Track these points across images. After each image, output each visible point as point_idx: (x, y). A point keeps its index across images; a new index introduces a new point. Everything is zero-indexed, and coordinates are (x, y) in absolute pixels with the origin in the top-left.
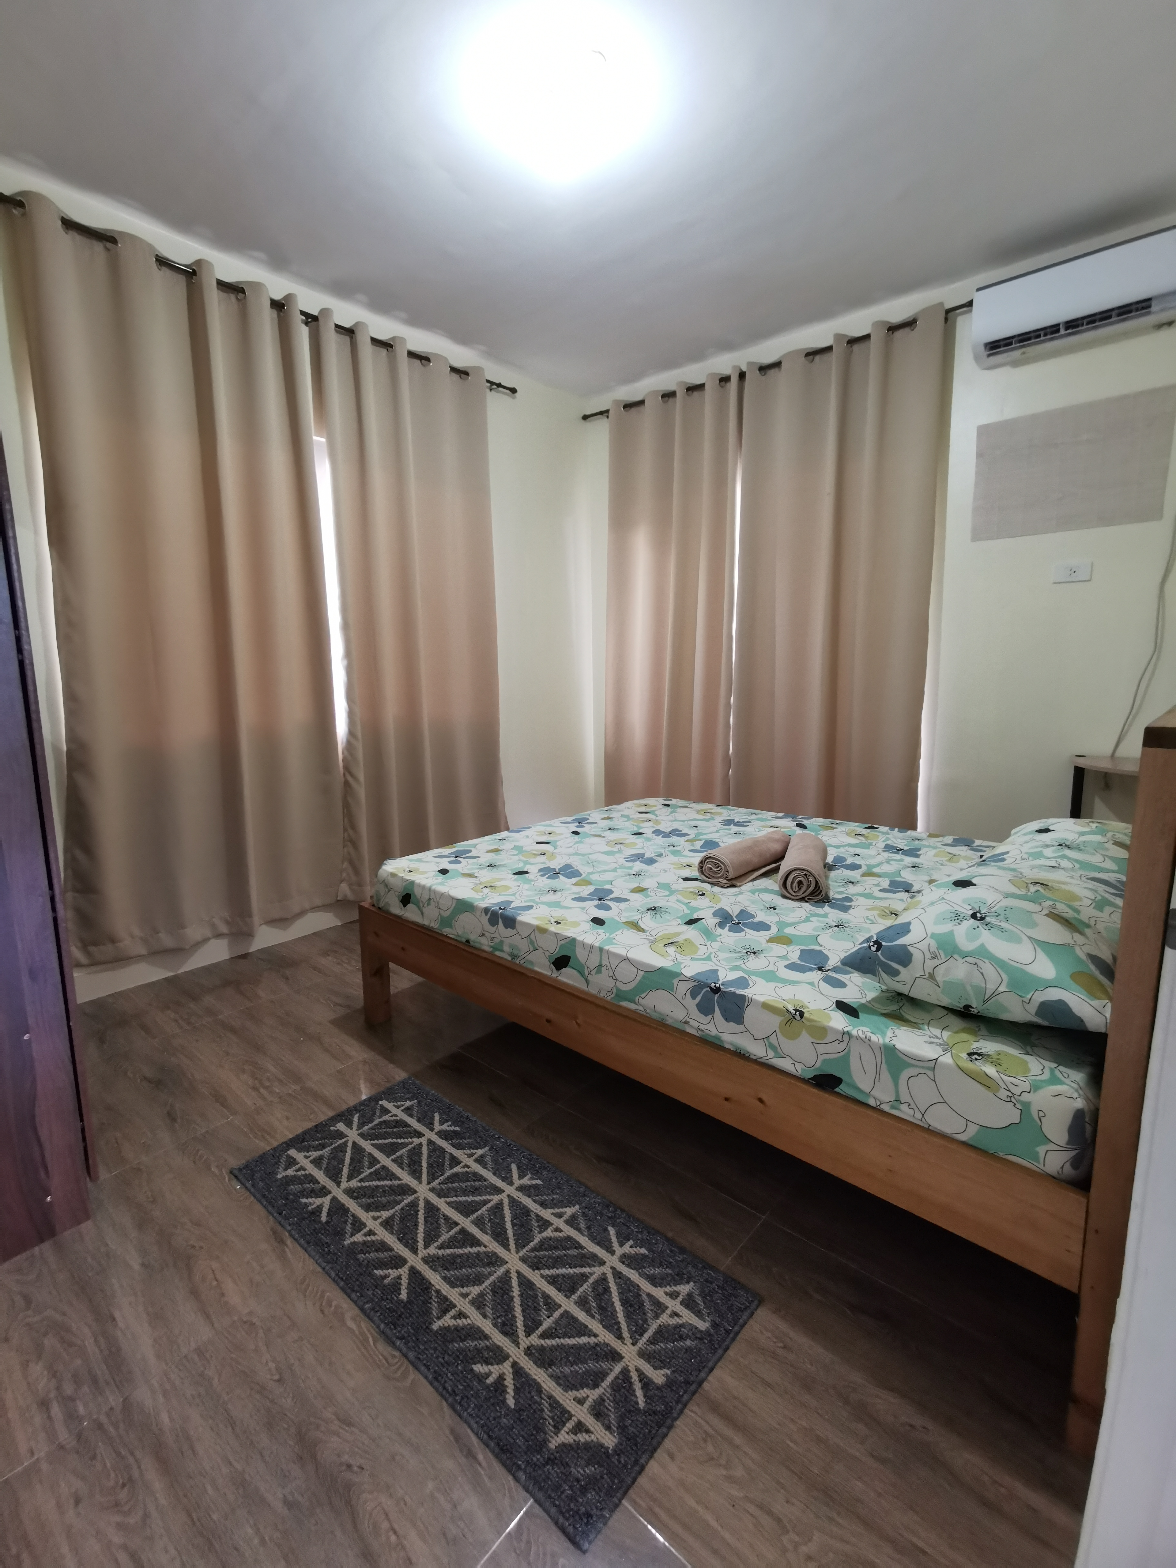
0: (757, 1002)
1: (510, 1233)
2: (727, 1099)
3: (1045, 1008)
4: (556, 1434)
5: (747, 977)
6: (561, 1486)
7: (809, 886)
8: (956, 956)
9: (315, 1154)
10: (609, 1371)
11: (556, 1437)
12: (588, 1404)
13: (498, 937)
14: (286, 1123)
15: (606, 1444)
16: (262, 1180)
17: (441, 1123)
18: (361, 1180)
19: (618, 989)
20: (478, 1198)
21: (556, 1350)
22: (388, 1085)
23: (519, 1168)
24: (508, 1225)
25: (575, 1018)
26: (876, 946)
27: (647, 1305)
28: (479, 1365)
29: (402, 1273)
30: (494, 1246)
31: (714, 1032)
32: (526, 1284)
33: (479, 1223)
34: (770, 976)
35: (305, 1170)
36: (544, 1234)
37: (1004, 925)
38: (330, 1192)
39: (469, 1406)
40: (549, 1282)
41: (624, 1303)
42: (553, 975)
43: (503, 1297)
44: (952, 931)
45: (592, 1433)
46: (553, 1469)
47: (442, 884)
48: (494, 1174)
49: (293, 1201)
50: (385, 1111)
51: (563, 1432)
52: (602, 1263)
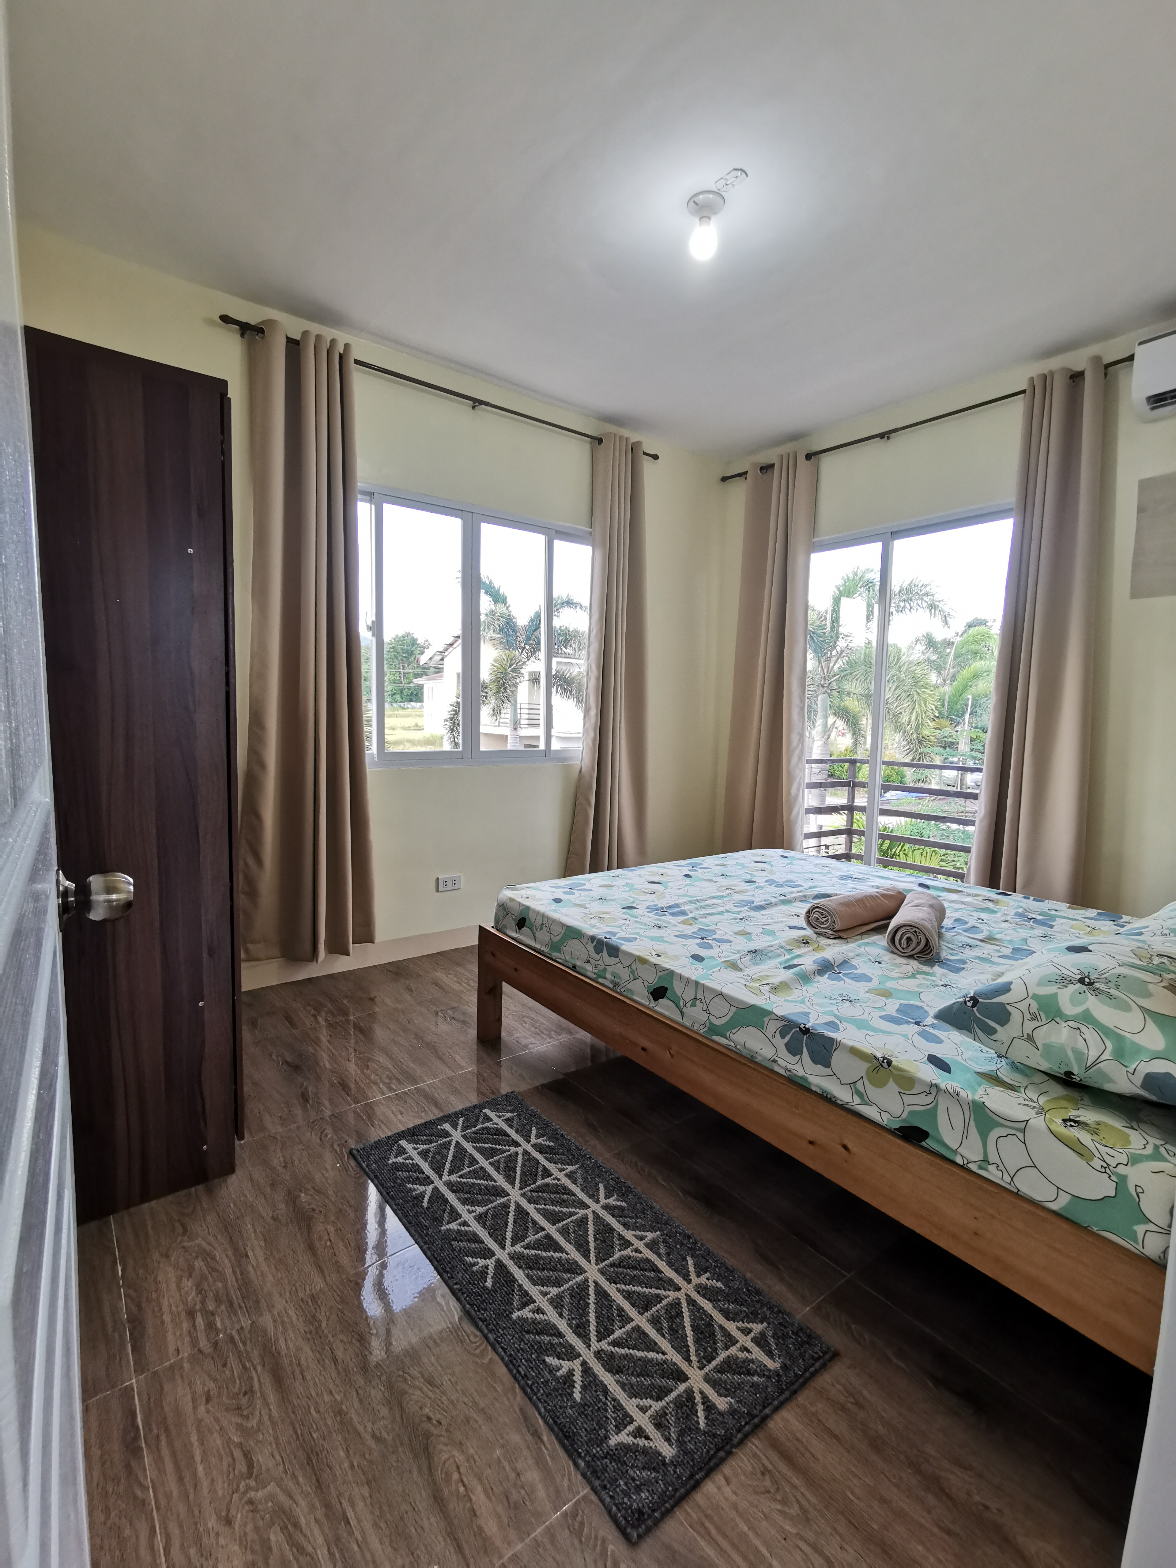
0: (845, 1046)
1: (592, 1246)
2: (811, 1143)
3: (1150, 1080)
4: (617, 1434)
5: (838, 1022)
6: (617, 1480)
7: (918, 944)
8: (1057, 1019)
9: (422, 1147)
10: (673, 1388)
11: (616, 1436)
12: (649, 1413)
13: (603, 964)
14: (400, 1117)
15: (664, 1454)
16: (375, 1162)
17: (537, 1137)
18: (461, 1177)
19: (711, 1024)
20: (565, 1210)
21: (625, 1358)
22: (493, 1097)
23: (606, 1188)
24: (591, 1239)
25: (669, 1049)
26: (972, 1002)
27: (719, 1336)
28: (551, 1358)
29: (490, 1264)
30: (574, 1254)
31: (801, 1073)
32: (602, 1294)
33: (564, 1232)
34: (861, 1024)
35: (412, 1159)
36: (624, 1253)
37: (1112, 991)
38: (433, 1182)
39: (539, 1391)
40: (624, 1297)
41: (694, 1328)
42: (651, 1005)
43: (579, 1301)
44: (1056, 994)
45: (651, 1440)
46: (611, 1463)
47: (555, 911)
48: (582, 1190)
49: (400, 1185)
50: (489, 1119)
51: (622, 1433)
52: (678, 1289)
